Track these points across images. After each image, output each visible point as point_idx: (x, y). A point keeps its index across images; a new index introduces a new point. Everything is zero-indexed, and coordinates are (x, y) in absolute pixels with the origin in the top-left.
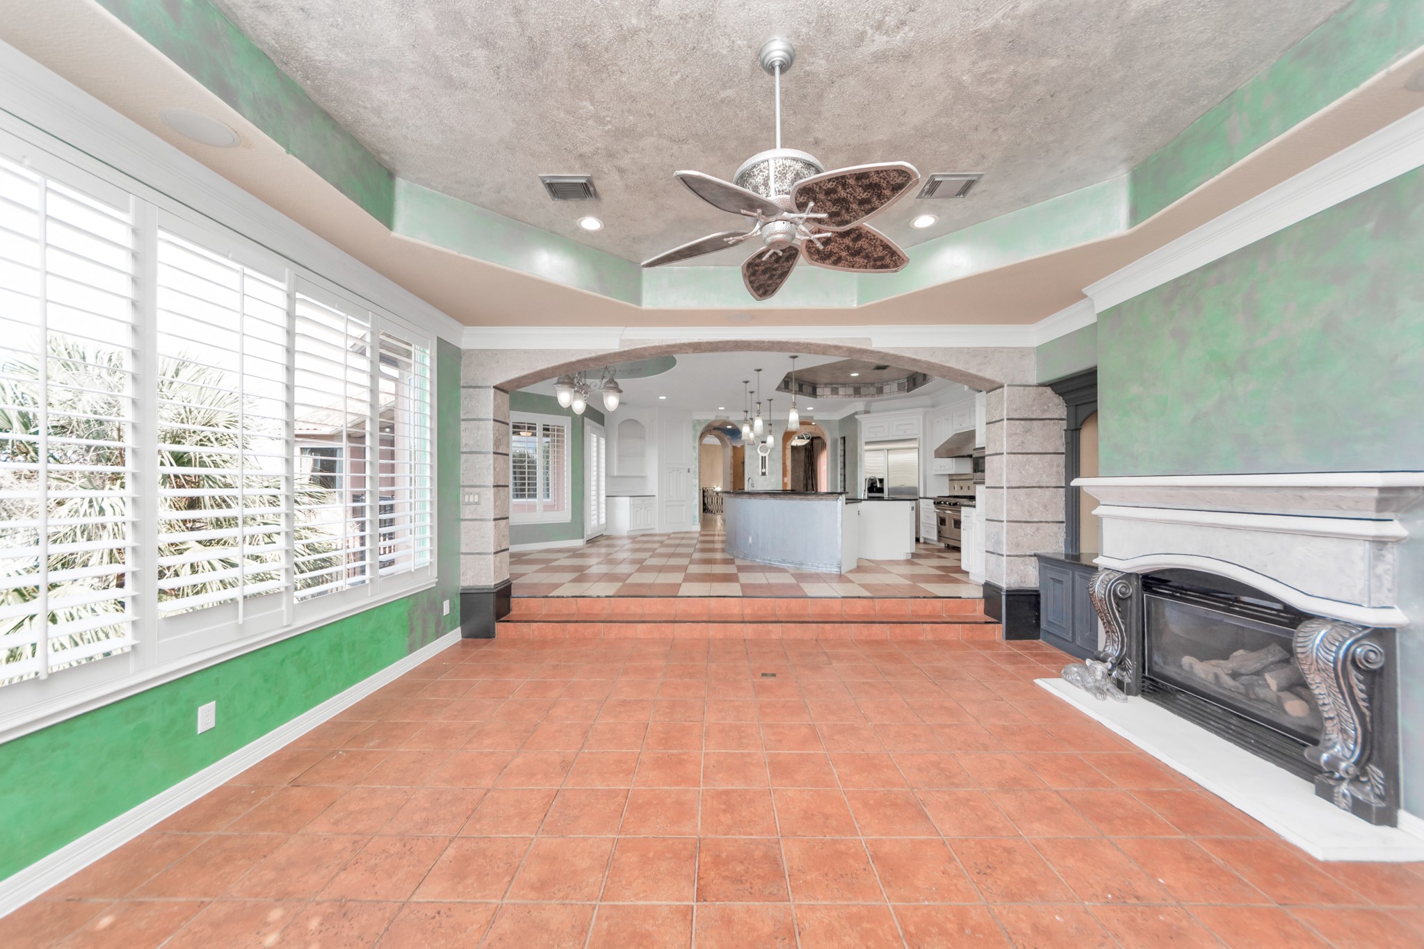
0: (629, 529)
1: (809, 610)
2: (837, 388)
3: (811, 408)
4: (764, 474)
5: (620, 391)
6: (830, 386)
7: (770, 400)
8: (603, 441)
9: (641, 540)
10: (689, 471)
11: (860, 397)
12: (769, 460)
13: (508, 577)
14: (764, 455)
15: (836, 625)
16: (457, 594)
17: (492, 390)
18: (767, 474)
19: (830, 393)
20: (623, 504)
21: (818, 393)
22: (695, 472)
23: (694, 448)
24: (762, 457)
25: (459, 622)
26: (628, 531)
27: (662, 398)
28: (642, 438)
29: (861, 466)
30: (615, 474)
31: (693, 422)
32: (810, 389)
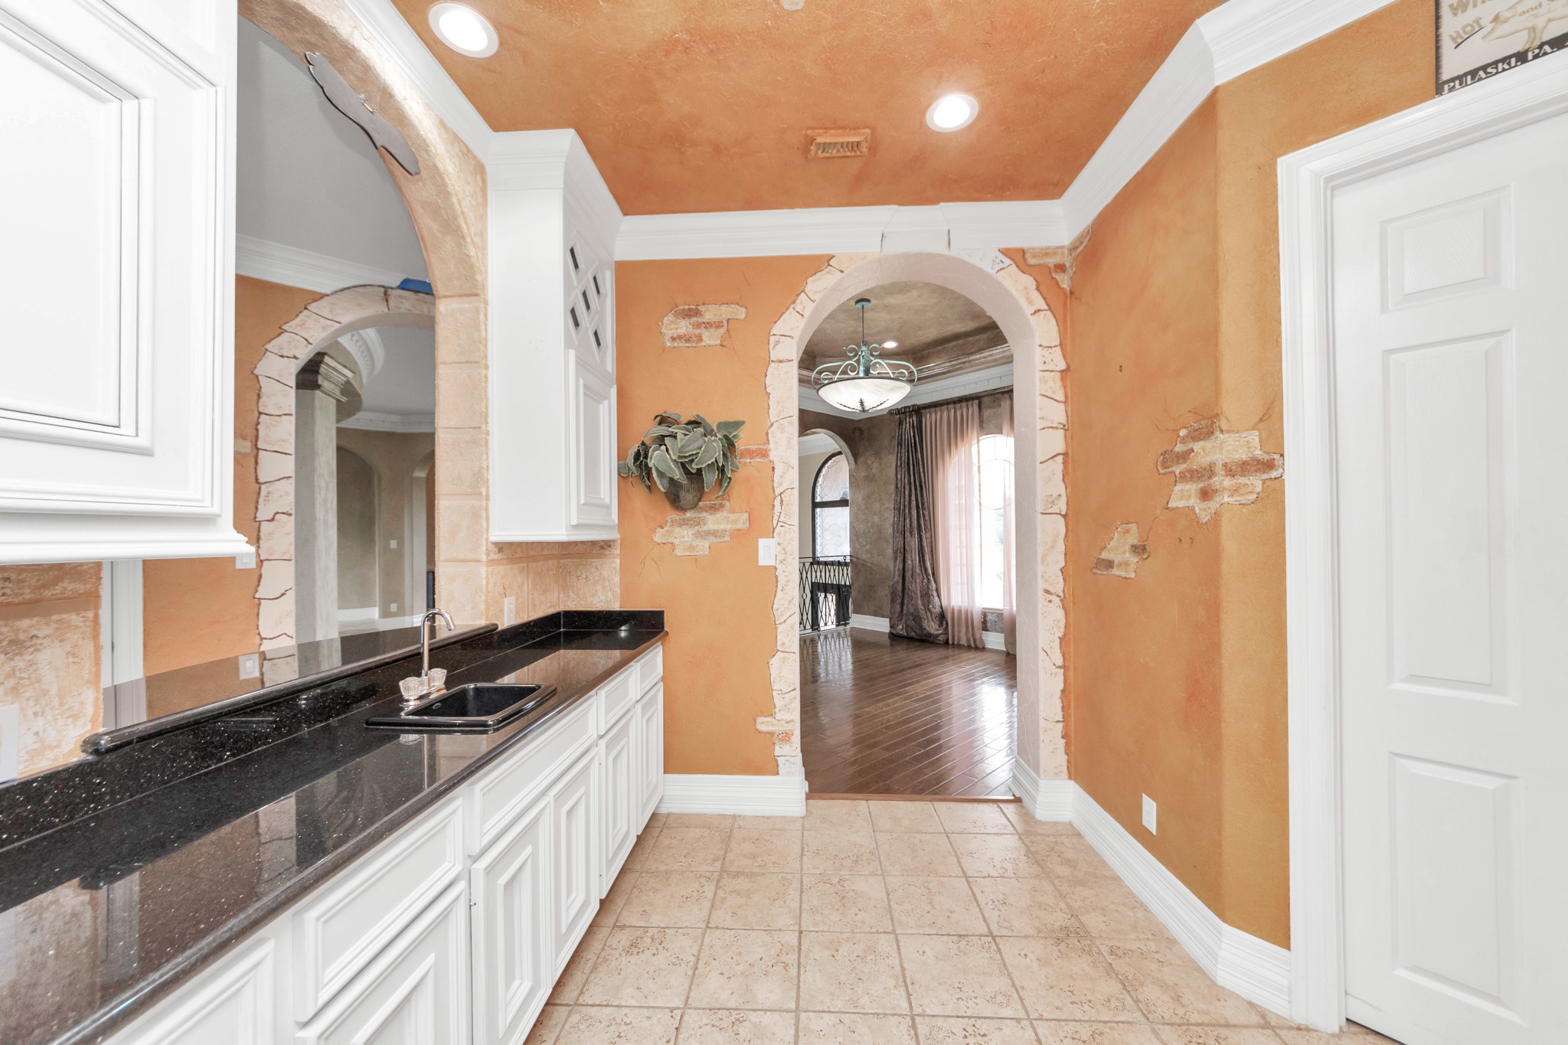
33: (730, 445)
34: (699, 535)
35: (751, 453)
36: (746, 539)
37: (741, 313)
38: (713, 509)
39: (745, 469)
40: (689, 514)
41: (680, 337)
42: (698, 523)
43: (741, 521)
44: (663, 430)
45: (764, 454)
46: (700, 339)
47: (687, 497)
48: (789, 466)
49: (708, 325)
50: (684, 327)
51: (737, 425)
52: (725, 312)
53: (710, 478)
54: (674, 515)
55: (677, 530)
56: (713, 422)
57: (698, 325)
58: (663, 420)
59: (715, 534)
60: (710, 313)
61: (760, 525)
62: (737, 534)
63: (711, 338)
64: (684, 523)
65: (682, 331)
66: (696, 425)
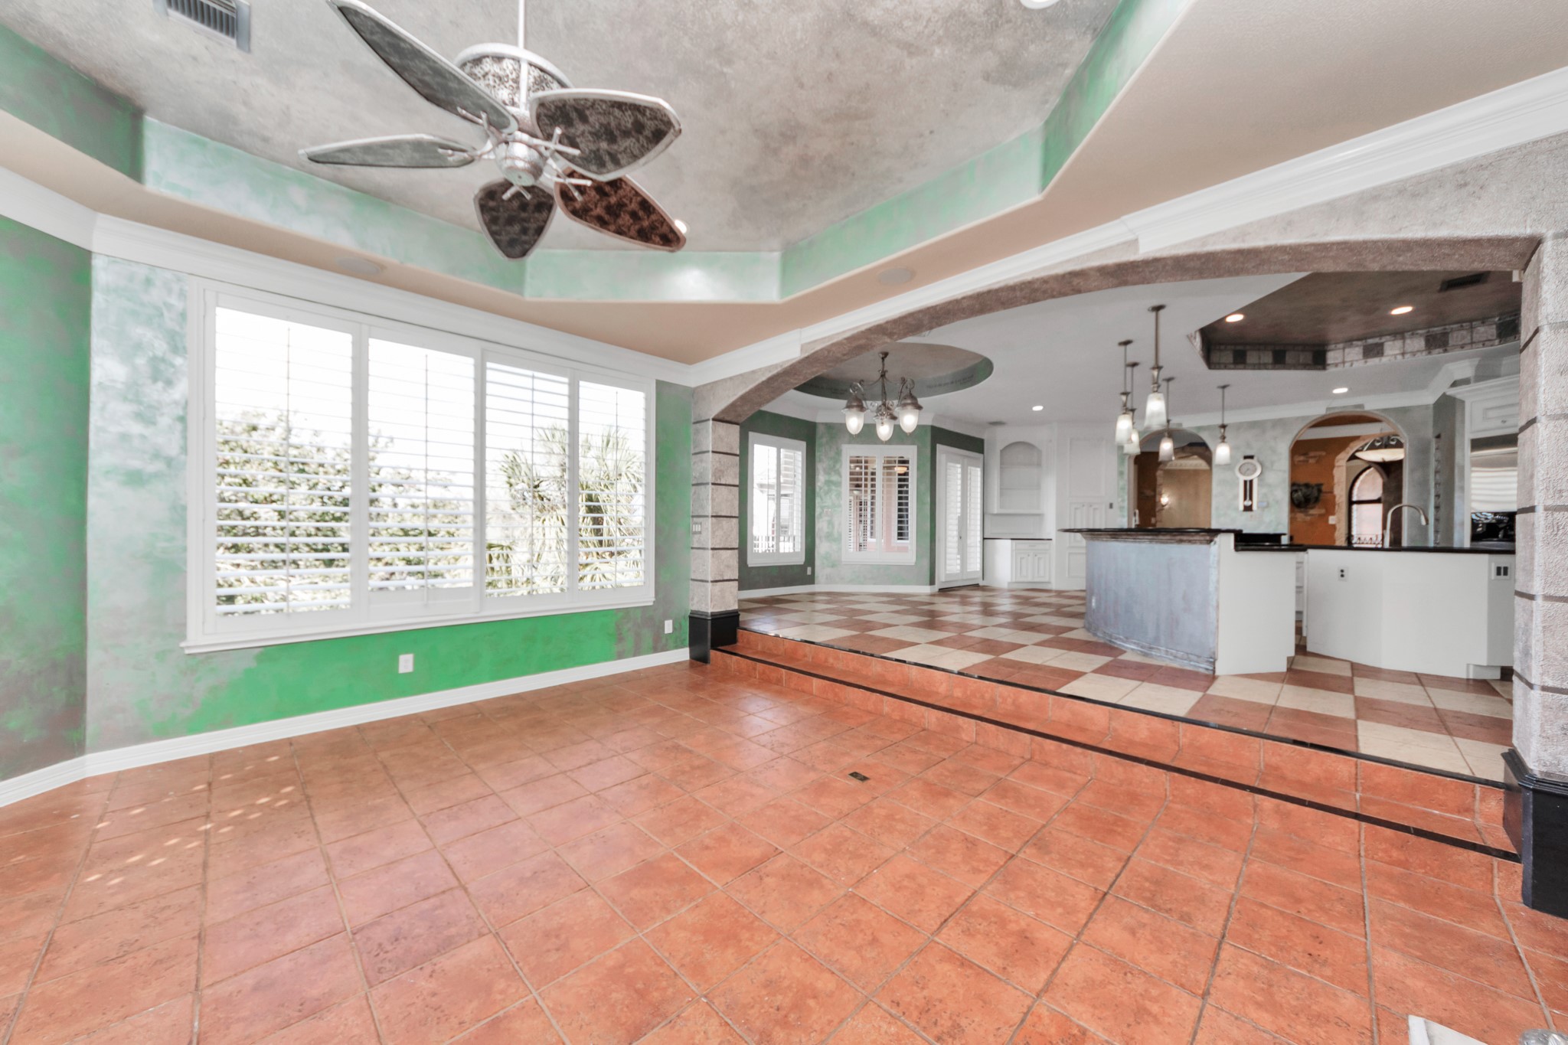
0: (1009, 580)
1: (1050, 714)
2: (1381, 345)
3: (1344, 390)
4: (1248, 509)
5: (919, 408)
6: (1359, 343)
7: (1224, 387)
8: (977, 473)
9: (1028, 596)
10: (1111, 506)
11: (1446, 351)
12: (1259, 485)
13: (735, 607)
14: (1248, 478)
15: (1065, 746)
16: (684, 617)
17: (711, 422)
18: (1255, 507)
19: (1361, 356)
20: (1004, 550)
21: (1330, 361)
22: (1121, 508)
23: (1121, 473)
24: (1245, 482)
25: (687, 642)
26: (1009, 583)
27: (1038, 408)
28: (1039, 465)
29: (1462, 489)
30: (996, 512)
32: (1307, 357)
33: (1320, 491)
34: (1307, 516)
35: (1326, 493)
36: (1324, 517)
37: (1324, 454)
39: (1323, 496)
40: (1302, 509)
42: (1306, 512)
43: (1323, 511)
45: (1332, 493)
46: (1308, 461)
47: (1303, 505)
48: (1341, 496)
49: (1312, 457)
51: (1321, 485)
52: (1318, 453)
53: (1312, 500)
56: (1313, 484)
57: (1309, 458)
59: (1312, 515)
60: (1312, 454)
61: (1331, 511)
62: (1321, 516)
63: (1312, 461)
66: (1307, 485)
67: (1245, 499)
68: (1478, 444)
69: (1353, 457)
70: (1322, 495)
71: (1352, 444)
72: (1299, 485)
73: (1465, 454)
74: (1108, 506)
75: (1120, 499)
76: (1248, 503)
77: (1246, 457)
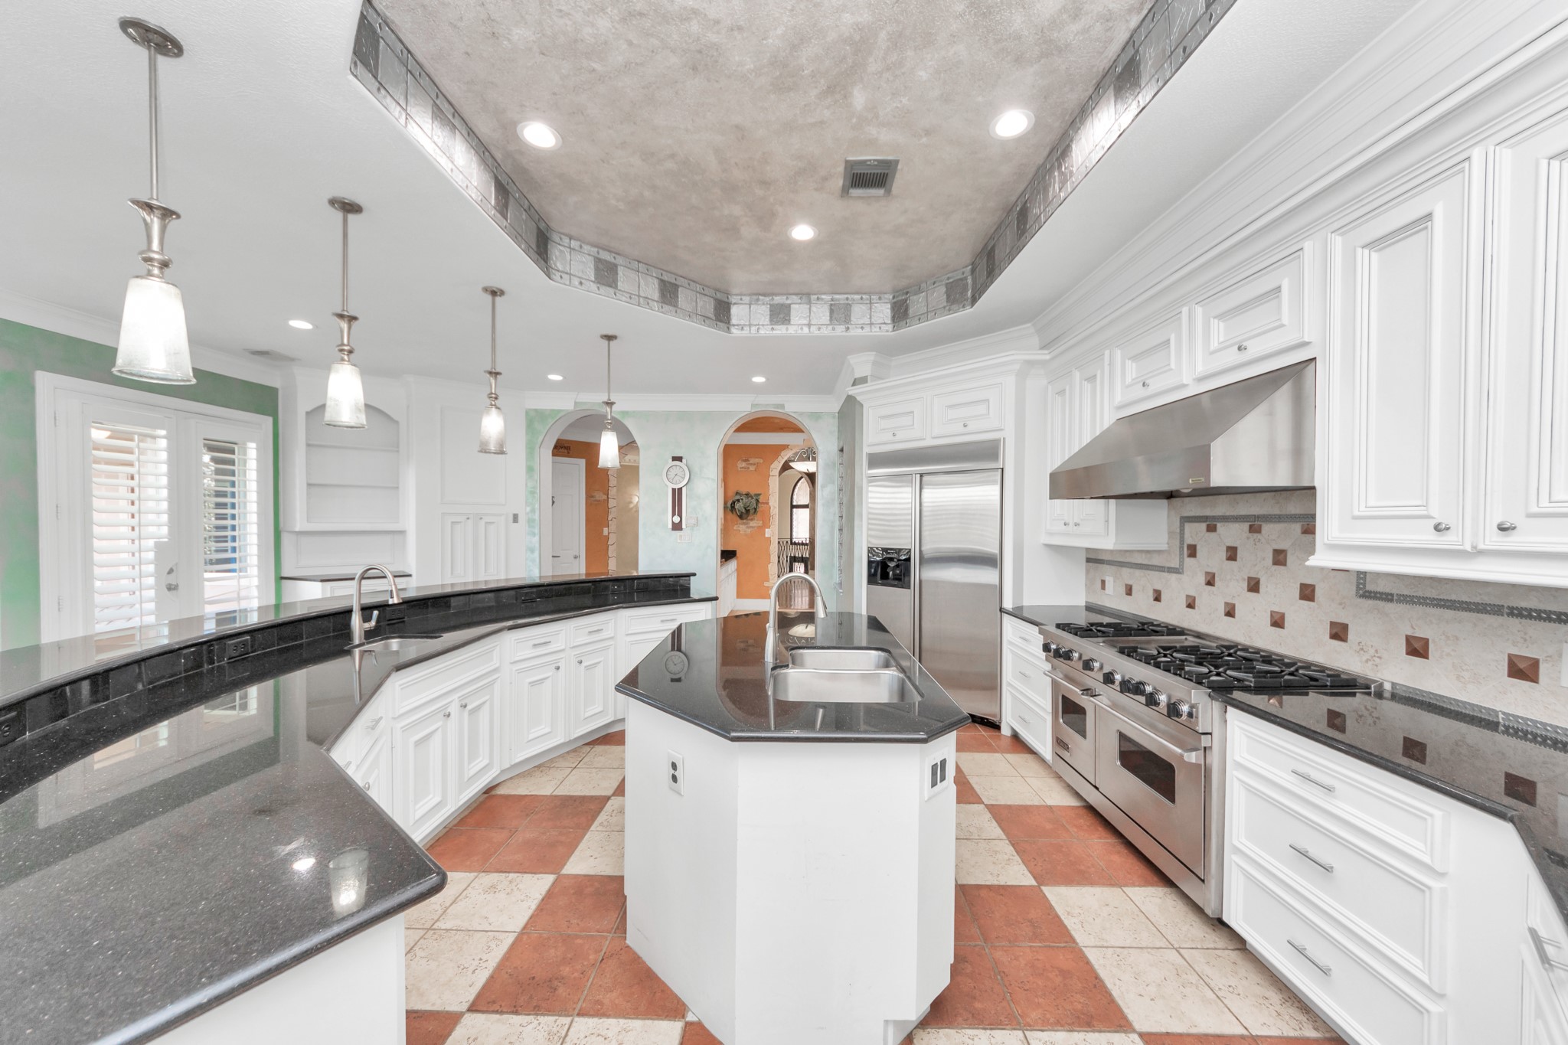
2: (788, 308)
4: (677, 527)
6: (766, 300)
10: (516, 518)
12: (688, 496)
14: (677, 487)
18: (684, 526)
19: (767, 321)
21: (735, 319)
22: (530, 521)
23: (532, 469)
24: (674, 490)
28: (395, 448)
31: (527, 413)
32: (708, 306)
33: (757, 501)
34: (748, 527)
35: (763, 503)
36: (762, 529)
37: (762, 461)
38: (752, 520)
39: (761, 507)
40: (745, 521)
41: (742, 468)
42: (747, 524)
43: (762, 524)
44: (738, 497)
45: (768, 503)
46: (749, 468)
47: (744, 516)
48: (775, 507)
49: (751, 464)
50: (744, 464)
51: (759, 495)
52: (757, 460)
53: (752, 511)
54: (740, 521)
55: (741, 526)
56: (752, 493)
57: (747, 464)
58: (737, 493)
59: (752, 527)
60: (752, 461)
61: (766, 524)
62: (759, 527)
63: (752, 468)
64: (744, 524)
65: (743, 466)
66: (747, 495)
67: (674, 514)
68: (876, 460)
69: (786, 467)
70: (760, 505)
71: (783, 453)
72: (741, 494)
73: (864, 471)
74: (511, 518)
75: (528, 509)
76: (677, 519)
77: (675, 459)
